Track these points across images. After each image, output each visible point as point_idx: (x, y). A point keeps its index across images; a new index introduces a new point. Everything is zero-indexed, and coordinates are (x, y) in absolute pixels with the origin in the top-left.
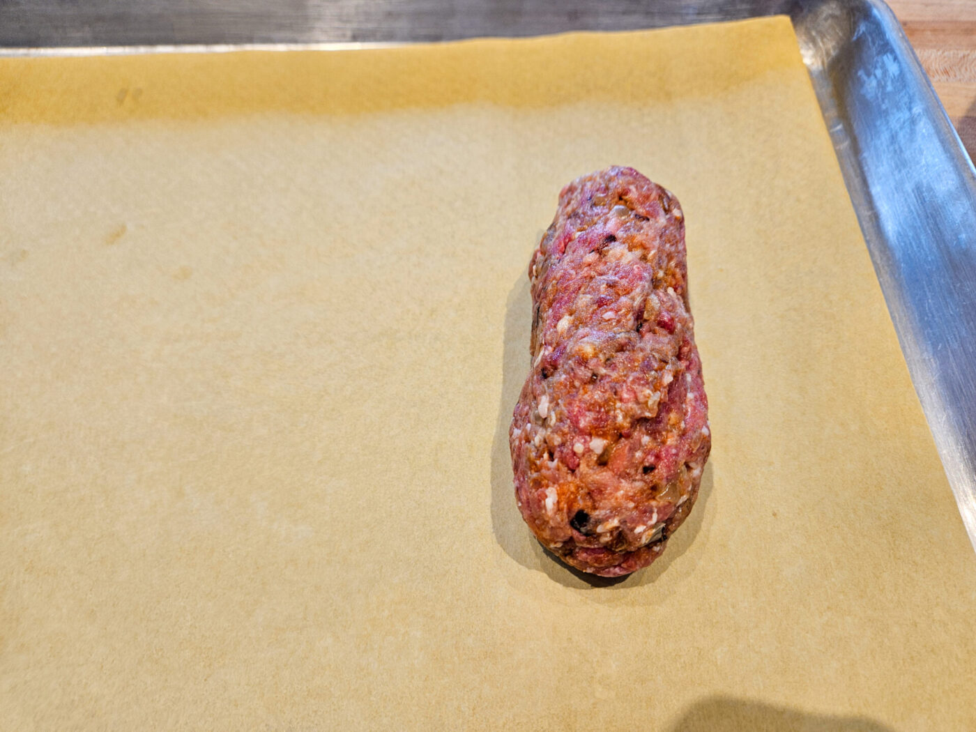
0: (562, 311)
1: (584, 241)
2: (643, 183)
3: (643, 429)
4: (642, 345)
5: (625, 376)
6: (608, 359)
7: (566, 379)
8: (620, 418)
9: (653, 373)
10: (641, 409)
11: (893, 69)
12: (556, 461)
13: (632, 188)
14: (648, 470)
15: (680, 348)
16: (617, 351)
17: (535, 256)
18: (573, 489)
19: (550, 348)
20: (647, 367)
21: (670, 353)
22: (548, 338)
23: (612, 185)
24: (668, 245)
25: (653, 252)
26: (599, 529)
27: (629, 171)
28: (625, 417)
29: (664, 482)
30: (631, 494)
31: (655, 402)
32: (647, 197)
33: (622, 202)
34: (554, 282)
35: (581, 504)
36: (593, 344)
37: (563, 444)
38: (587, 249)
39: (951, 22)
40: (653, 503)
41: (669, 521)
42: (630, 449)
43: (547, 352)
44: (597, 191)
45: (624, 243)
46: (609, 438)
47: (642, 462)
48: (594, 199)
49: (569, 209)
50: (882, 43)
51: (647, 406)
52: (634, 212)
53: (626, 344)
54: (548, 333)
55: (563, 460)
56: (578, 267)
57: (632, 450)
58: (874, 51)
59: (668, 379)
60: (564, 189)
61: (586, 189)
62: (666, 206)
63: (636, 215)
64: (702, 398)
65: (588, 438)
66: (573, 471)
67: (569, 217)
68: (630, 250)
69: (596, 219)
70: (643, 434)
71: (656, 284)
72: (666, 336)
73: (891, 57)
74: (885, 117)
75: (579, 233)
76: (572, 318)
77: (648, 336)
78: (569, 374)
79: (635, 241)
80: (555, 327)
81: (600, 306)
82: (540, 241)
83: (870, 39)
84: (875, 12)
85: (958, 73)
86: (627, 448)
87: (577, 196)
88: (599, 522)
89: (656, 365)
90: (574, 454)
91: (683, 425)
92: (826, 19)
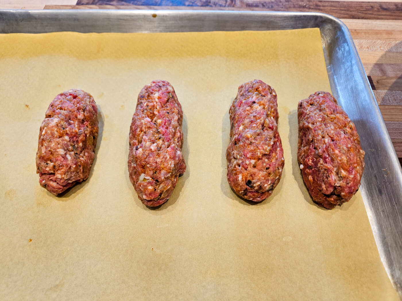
0: (240, 124)
1: (246, 103)
2: (263, 85)
3: (265, 157)
4: (264, 134)
5: (260, 142)
6: (255, 138)
7: (243, 144)
8: (259, 154)
9: (268, 141)
10: (265, 151)
11: (347, 48)
12: (241, 167)
13: (260, 87)
14: (267, 169)
15: (275, 135)
16: (257, 136)
17: (231, 107)
18: (246, 174)
19: (237, 135)
20: (266, 140)
21: (272, 136)
22: (237, 132)
23: (254, 86)
24: (271, 104)
25: (266, 106)
26: (255, 185)
27: (259, 81)
28: (260, 154)
29: (272, 172)
30: (263, 175)
31: (268, 149)
32: (265, 89)
33: (257, 91)
34: (238, 115)
35: (249, 178)
36: (250, 134)
37: (243, 162)
38: (247, 106)
39: (371, 30)
40: (269, 178)
41: (274, 183)
42: (262, 163)
43: (236, 136)
44: (250, 88)
45: (258, 104)
46: (256, 159)
47: (265, 167)
48: (249, 90)
49: (241, 93)
50: (344, 39)
51: (266, 151)
52: (261, 94)
53: (260, 133)
54: (236, 131)
55: (243, 166)
56: (245, 111)
57: (263, 163)
58: (342, 42)
59: (272, 143)
60: (240, 86)
61: (246, 87)
62: (271, 92)
63: (261, 95)
64: (282, 150)
65: (250, 160)
66: (246, 169)
67: (241, 96)
68: (260, 106)
69: (249, 96)
70: (266, 159)
71: (267, 116)
72: (271, 131)
73: (346, 44)
74: (344, 64)
75: (245, 101)
76: (243, 126)
77: (266, 131)
78: (244, 142)
79: (261, 103)
80: (238, 129)
81: (251, 123)
82: (232, 103)
83: (341, 38)
84: (343, 29)
85: (372, 48)
86: (261, 162)
87: (244, 89)
88: (254, 183)
89: (268, 139)
90: (246, 164)
91: (276, 157)
92: (327, 30)
